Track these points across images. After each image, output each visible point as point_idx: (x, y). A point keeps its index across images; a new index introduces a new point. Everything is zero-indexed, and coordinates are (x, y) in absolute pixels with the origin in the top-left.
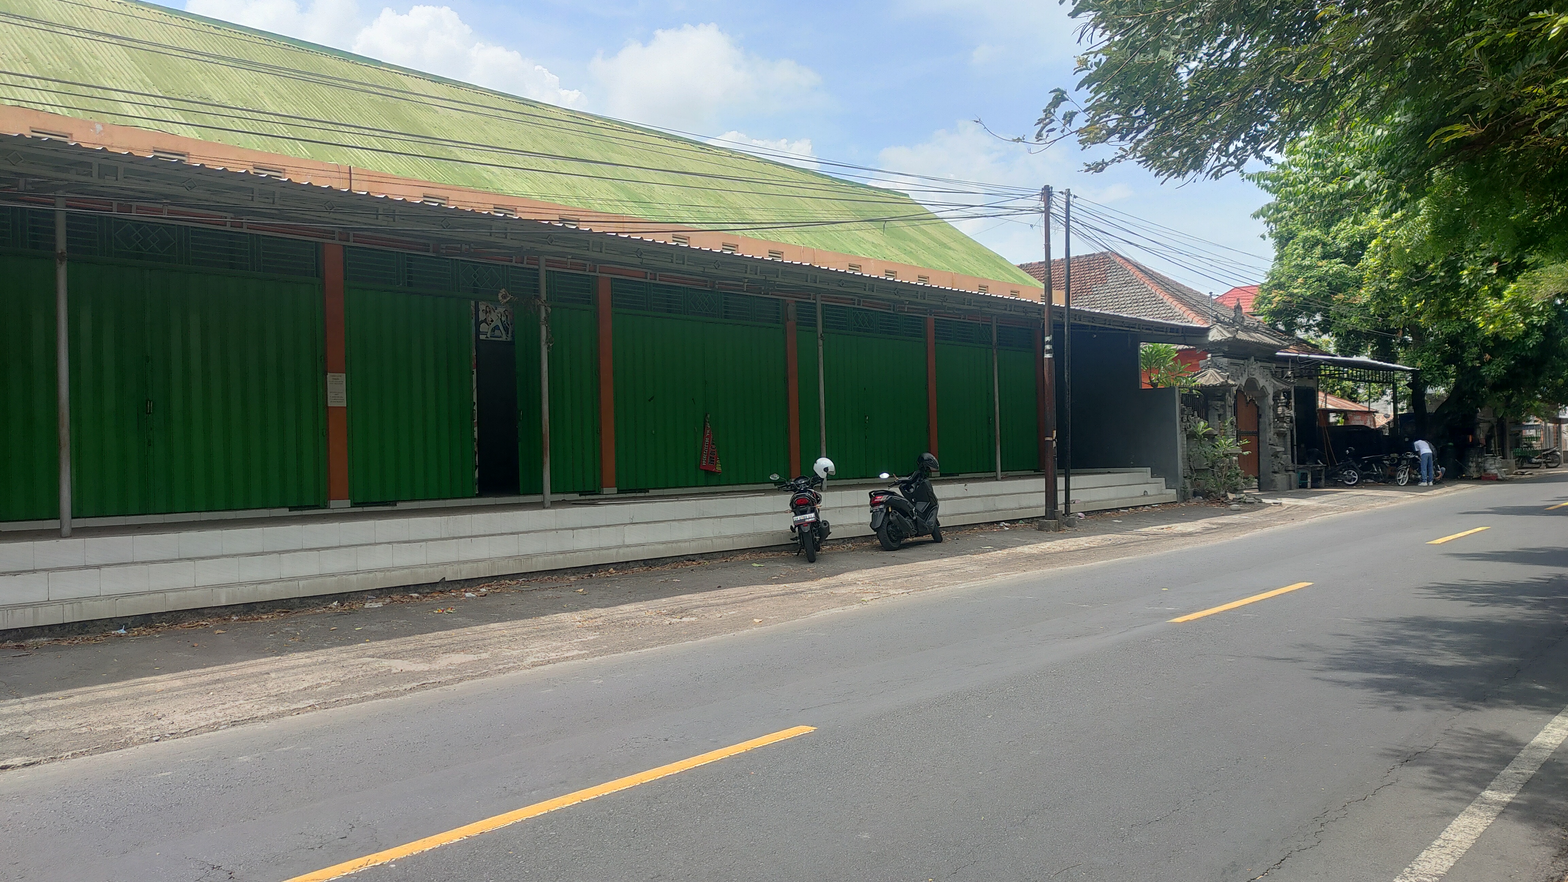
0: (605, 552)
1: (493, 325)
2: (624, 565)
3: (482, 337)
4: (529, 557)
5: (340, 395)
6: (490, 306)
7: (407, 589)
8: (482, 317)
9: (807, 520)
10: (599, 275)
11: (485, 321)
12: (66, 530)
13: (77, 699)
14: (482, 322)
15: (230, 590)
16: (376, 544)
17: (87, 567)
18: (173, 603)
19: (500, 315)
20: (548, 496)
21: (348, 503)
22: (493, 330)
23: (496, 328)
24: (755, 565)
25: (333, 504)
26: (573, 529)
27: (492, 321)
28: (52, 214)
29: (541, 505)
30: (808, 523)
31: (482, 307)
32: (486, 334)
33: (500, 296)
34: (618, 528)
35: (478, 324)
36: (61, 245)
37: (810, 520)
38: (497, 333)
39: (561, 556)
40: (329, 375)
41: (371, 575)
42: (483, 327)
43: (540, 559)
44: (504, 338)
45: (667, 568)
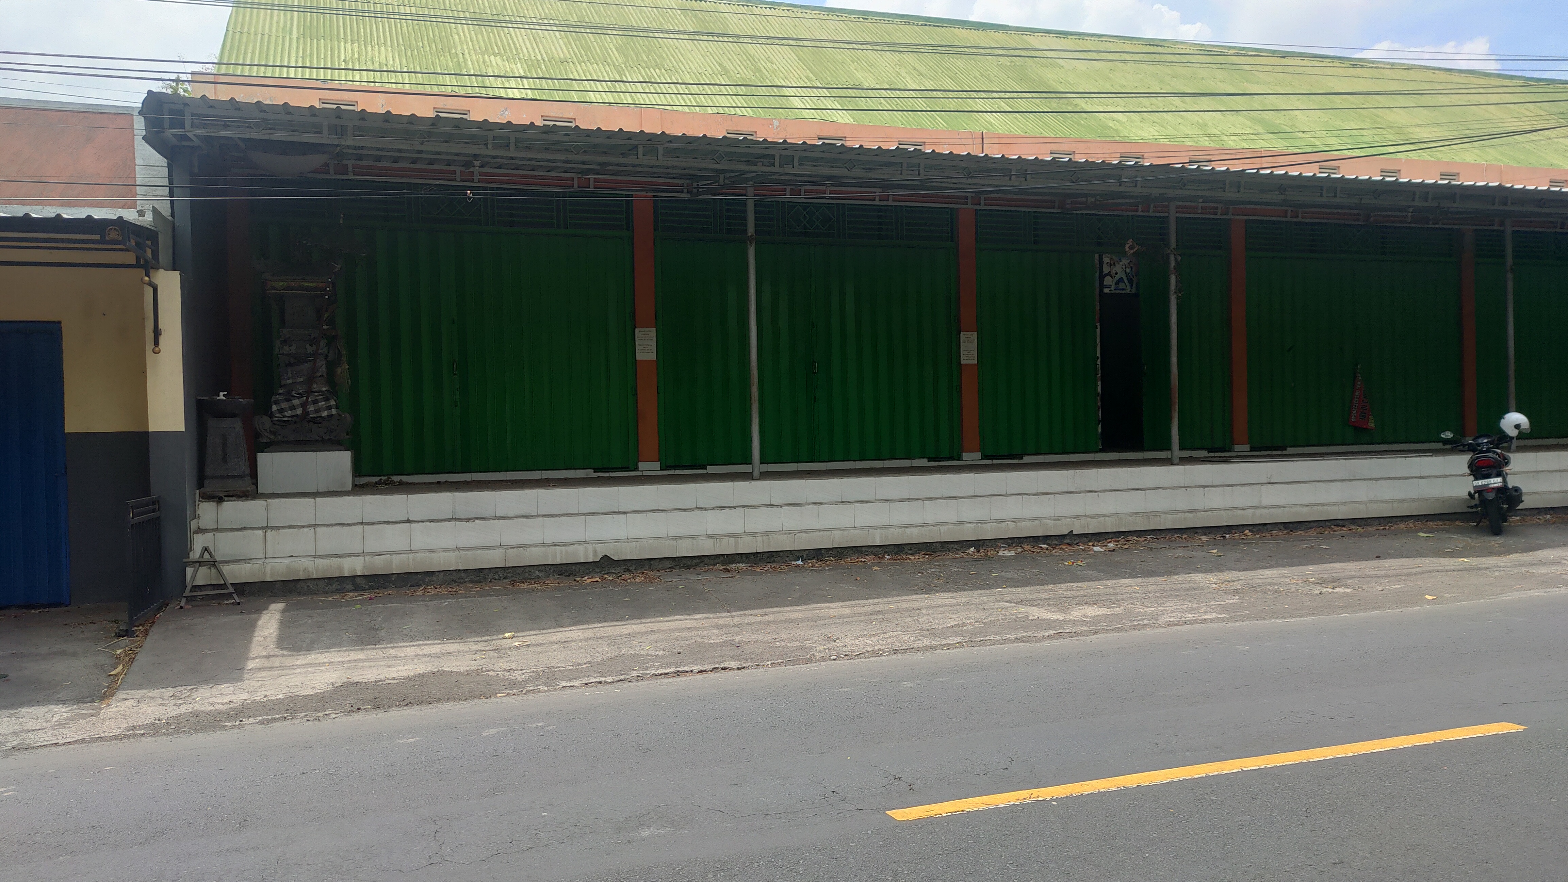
0: (1238, 512)
1: (1117, 277)
2: (1261, 527)
3: (1106, 290)
4: (1157, 514)
5: (972, 353)
6: (1114, 258)
7: (1036, 540)
8: (1106, 270)
9: (1492, 486)
10: (1232, 217)
11: (1109, 274)
12: (756, 473)
13: (770, 617)
14: (1107, 275)
15: (883, 531)
16: (1007, 495)
17: (772, 506)
18: (838, 540)
19: (1124, 267)
20: (1177, 453)
21: (978, 455)
22: (1117, 283)
23: (1121, 280)
24: (1421, 534)
25: (966, 455)
26: (1204, 487)
27: (1116, 274)
28: (744, 203)
29: (1168, 462)
30: (1493, 488)
31: (1106, 260)
32: (1109, 287)
33: (1127, 246)
34: (1255, 487)
35: (1102, 277)
36: (751, 230)
37: (1495, 485)
38: (1121, 285)
39: (1191, 515)
40: (962, 333)
41: (1003, 525)
42: (1108, 280)
43: (1169, 517)
44: (1128, 290)
45: (1312, 533)
